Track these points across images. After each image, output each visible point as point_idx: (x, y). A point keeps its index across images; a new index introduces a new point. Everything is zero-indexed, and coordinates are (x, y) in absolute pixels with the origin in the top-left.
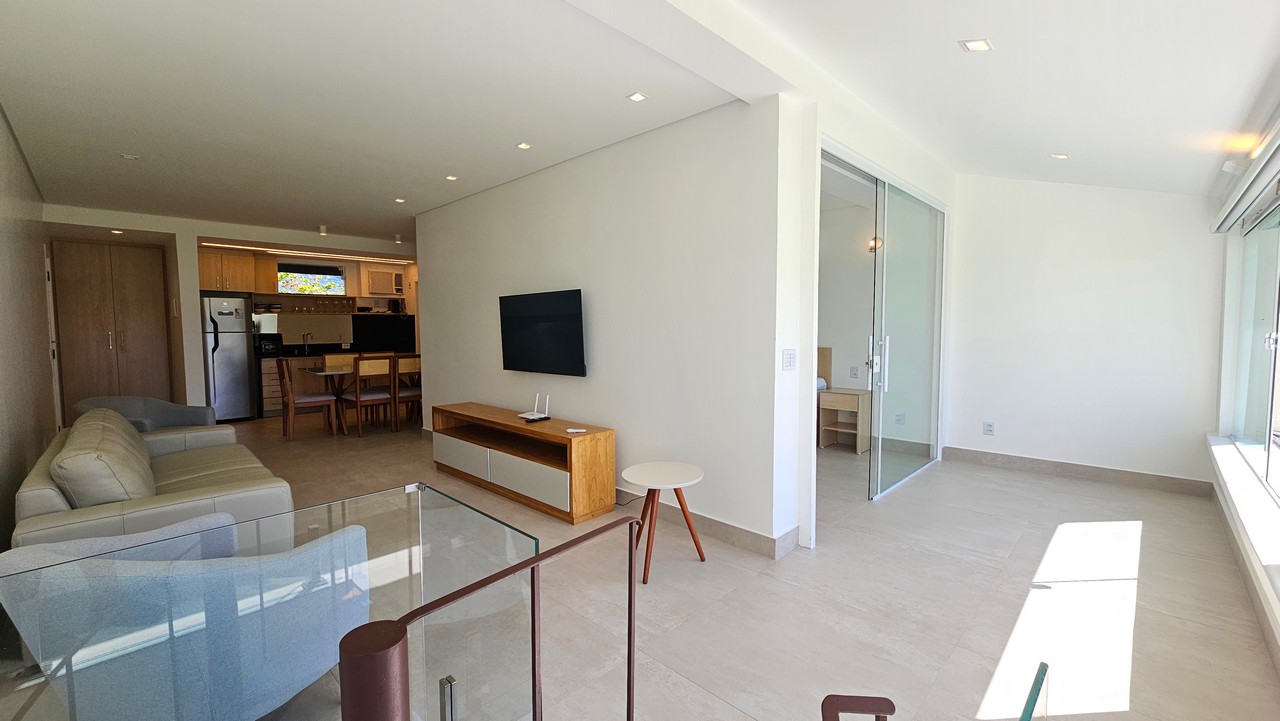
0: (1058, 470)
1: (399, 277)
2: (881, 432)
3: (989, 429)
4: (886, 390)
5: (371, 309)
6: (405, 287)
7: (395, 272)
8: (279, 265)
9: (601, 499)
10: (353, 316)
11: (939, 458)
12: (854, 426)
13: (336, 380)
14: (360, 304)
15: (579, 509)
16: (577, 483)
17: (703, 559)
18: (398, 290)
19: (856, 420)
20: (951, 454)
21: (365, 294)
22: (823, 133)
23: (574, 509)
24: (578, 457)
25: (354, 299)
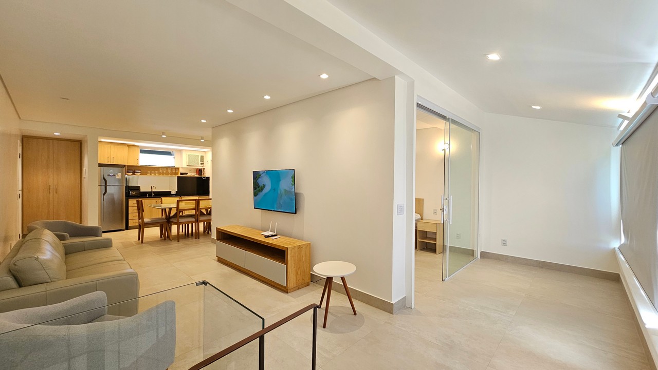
0: (540, 265)
1: (202, 157)
2: (448, 244)
3: (504, 243)
4: (451, 223)
5: (187, 174)
6: (205, 162)
7: (200, 155)
8: (141, 150)
9: (303, 279)
10: (178, 177)
11: (479, 257)
12: (435, 239)
13: (167, 210)
14: (181, 171)
15: (291, 284)
16: (290, 270)
17: (355, 314)
18: (202, 164)
19: (436, 236)
20: (484, 255)
21: (185, 165)
22: (417, 95)
23: (288, 285)
24: (291, 257)
25: (178, 168)
